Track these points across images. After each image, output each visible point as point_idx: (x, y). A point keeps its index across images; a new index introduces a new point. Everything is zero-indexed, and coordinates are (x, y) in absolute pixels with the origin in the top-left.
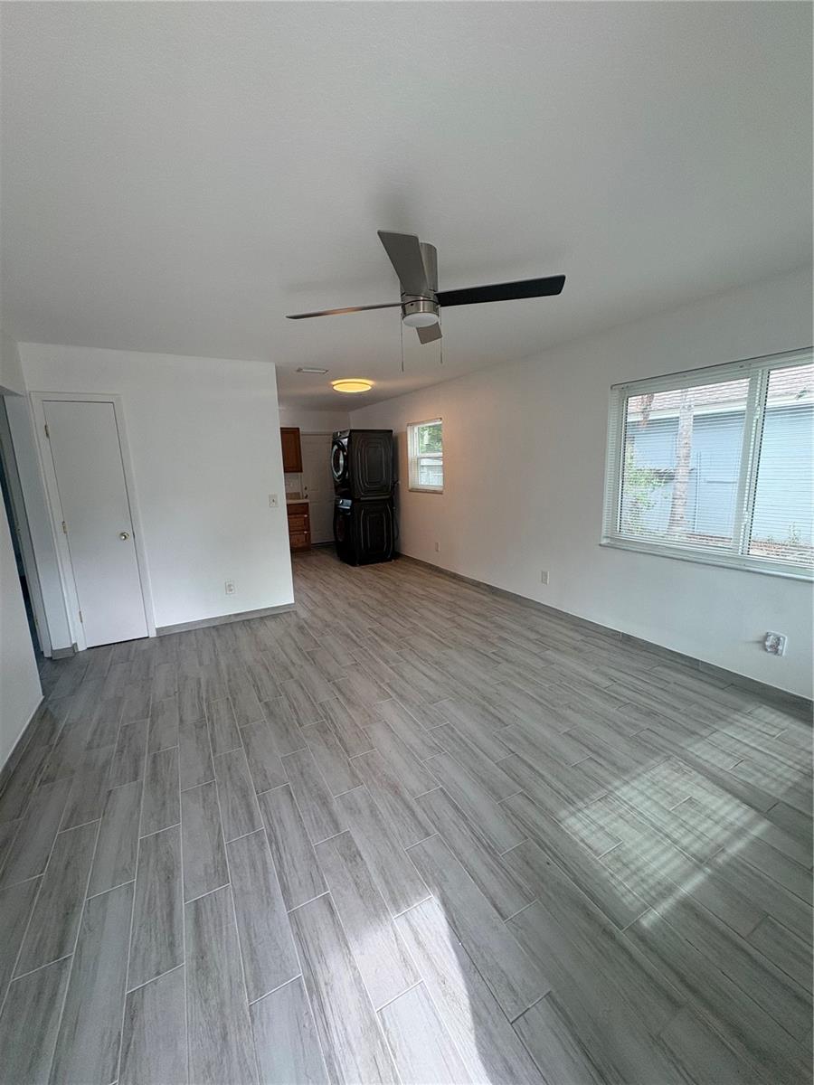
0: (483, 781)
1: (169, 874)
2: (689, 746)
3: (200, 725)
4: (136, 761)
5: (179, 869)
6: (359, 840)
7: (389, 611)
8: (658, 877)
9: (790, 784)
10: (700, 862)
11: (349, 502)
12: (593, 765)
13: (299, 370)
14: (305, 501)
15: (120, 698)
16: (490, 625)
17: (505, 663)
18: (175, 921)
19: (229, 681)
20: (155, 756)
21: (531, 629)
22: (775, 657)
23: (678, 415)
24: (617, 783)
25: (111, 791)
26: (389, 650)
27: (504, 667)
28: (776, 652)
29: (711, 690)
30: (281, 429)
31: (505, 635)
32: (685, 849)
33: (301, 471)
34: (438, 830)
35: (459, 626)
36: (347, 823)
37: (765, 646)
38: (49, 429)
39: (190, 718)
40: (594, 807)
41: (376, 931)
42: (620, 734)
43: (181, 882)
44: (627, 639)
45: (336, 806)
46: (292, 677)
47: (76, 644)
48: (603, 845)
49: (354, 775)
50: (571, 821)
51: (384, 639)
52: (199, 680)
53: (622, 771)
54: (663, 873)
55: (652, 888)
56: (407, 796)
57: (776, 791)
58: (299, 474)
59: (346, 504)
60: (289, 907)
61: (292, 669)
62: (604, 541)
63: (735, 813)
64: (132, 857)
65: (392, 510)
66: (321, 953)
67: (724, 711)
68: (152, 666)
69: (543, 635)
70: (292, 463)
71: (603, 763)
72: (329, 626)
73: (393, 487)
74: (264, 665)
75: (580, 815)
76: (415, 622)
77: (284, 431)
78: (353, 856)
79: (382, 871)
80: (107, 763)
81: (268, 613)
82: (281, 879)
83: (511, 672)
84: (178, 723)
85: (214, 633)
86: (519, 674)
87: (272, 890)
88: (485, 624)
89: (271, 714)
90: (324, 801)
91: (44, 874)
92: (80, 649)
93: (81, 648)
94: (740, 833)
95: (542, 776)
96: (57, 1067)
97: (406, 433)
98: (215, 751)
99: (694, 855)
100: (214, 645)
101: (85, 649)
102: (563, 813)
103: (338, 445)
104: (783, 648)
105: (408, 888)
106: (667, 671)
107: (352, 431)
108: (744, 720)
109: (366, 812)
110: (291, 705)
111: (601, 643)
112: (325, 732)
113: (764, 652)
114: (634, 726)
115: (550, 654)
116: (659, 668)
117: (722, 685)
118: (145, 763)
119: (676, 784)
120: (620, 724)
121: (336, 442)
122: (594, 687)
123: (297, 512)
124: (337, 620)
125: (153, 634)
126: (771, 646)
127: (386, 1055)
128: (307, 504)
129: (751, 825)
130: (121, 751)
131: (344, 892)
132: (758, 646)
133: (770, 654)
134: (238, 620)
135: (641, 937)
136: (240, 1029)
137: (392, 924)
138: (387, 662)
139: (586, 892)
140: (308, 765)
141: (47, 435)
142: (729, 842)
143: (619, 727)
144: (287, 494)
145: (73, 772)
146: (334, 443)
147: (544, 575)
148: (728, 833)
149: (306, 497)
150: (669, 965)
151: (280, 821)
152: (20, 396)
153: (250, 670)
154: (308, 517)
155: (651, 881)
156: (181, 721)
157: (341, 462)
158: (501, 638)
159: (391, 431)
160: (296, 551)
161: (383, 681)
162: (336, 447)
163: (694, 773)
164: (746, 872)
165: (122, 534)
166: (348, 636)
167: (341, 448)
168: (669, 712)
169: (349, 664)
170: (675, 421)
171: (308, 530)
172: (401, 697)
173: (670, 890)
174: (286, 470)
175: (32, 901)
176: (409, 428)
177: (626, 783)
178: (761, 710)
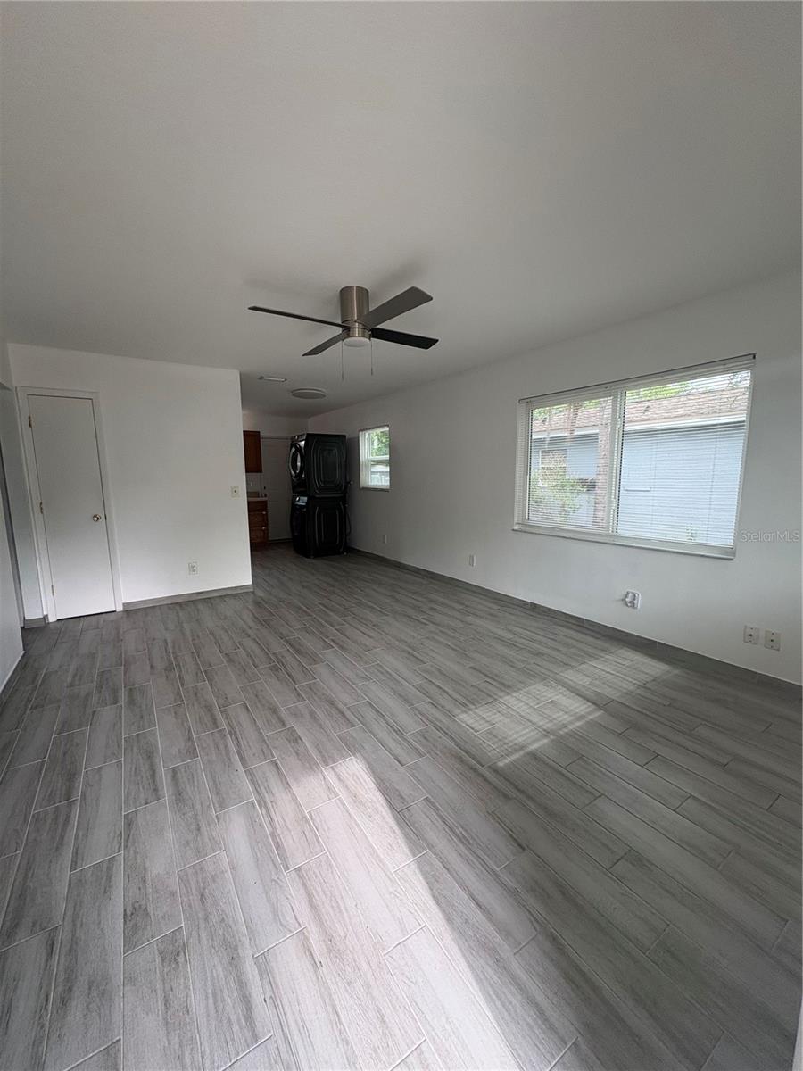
0: (400, 696)
1: (150, 755)
2: (562, 672)
3: (169, 668)
4: (115, 692)
5: (158, 753)
6: (300, 731)
7: (337, 591)
8: (516, 741)
9: (625, 691)
10: (547, 733)
11: (306, 499)
12: (485, 684)
13: (261, 378)
14: (264, 499)
15: (94, 654)
16: (424, 600)
17: (431, 625)
18: (157, 779)
19: (193, 640)
20: (131, 689)
21: (458, 602)
22: (633, 610)
23: (597, 431)
24: (502, 694)
25: (95, 712)
26: (334, 616)
27: (431, 627)
28: (633, 606)
29: (590, 639)
30: (244, 432)
31: (436, 607)
32: (540, 727)
33: (261, 471)
34: (361, 722)
35: (397, 601)
36: (291, 723)
37: (626, 602)
38: (32, 419)
39: (160, 665)
40: (481, 708)
41: (310, 776)
42: (512, 666)
43: (160, 759)
44: (534, 607)
45: (284, 714)
46: (249, 636)
47: (47, 615)
48: (482, 727)
49: (299, 695)
50: (463, 716)
51: (331, 610)
52: (165, 641)
53: (507, 688)
54: (520, 740)
55: (510, 747)
56: (340, 706)
57: (614, 695)
58: (259, 474)
59: (302, 501)
60: (245, 767)
61: (250, 632)
62: (516, 527)
63: (580, 707)
64: (118, 746)
65: (345, 508)
66: (268, 789)
67: (594, 651)
68: (121, 632)
69: (466, 606)
70: (253, 463)
71: (494, 683)
72: (283, 602)
73: (346, 487)
74: (223, 628)
75: (471, 712)
76: (361, 598)
77: (246, 434)
78: (296, 739)
79: (317, 747)
80: (89, 695)
81: (229, 592)
82: (239, 753)
83: (437, 631)
84: (149, 668)
85: (178, 608)
86: (441, 631)
87: (232, 760)
88: (420, 599)
89: (231, 661)
90: (274, 711)
91: (46, 759)
92: (50, 621)
93: (52, 619)
94: (581, 717)
95: (446, 692)
96: (77, 850)
97: (358, 438)
98: (182, 685)
99: (545, 730)
100: (178, 616)
101: (55, 620)
102: (457, 711)
103: (296, 447)
104: (639, 603)
105: (335, 754)
106: (560, 628)
107: (308, 435)
108: (607, 657)
109: (307, 716)
110: (249, 655)
111: (513, 611)
112: (277, 670)
113: (625, 607)
114: (523, 661)
115: (470, 619)
116: (554, 626)
117: (599, 636)
118: (123, 695)
119: (545, 694)
120: (514, 660)
121: (294, 444)
122: (501, 639)
123: (257, 510)
124: (290, 597)
125: (120, 609)
126: (630, 602)
127: (312, 830)
128: (265, 502)
129: (589, 713)
130: (100, 688)
131: (287, 758)
132: (622, 602)
133: (630, 608)
134: (200, 598)
135: (496, 770)
136: (209, 825)
137: (322, 772)
138: (332, 626)
139: (464, 751)
140: (262, 691)
141: (30, 425)
142: (571, 723)
143: (511, 662)
144: (247, 492)
145: (59, 701)
146: (292, 445)
147: (472, 557)
148: (572, 718)
149: (266, 496)
150: (511, 783)
151: (239, 724)
152: (8, 389)
153: (212, 633)
154: (267, 514)
155: (511, 744)
156: (152, 667)
157: (299, 464)
158: (432, 609)
159: (345, 436)
160: (254, 547)
161: (327, 637)
162: (294, 449)
163: (560, 687)
164: (577, 737)
165: (95, 516)
166: (300, 608)
167: (299, 450)
168: (554, 653)
169: (300, 627)
170: (595, 436)
171: (266, 525)
172: (342, 647)
173: (522, 748)
174: (248, 471)
175: (41, 773)
176: (361, 433)
177: (509, 694)
178: (620, 651)
